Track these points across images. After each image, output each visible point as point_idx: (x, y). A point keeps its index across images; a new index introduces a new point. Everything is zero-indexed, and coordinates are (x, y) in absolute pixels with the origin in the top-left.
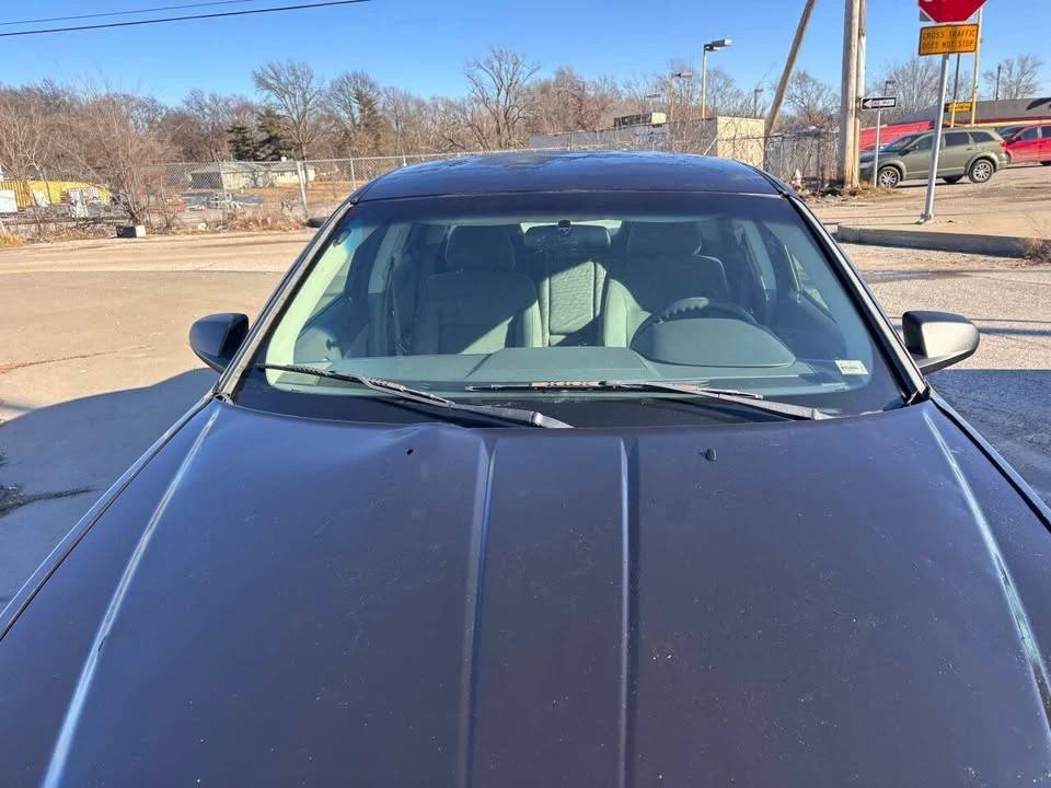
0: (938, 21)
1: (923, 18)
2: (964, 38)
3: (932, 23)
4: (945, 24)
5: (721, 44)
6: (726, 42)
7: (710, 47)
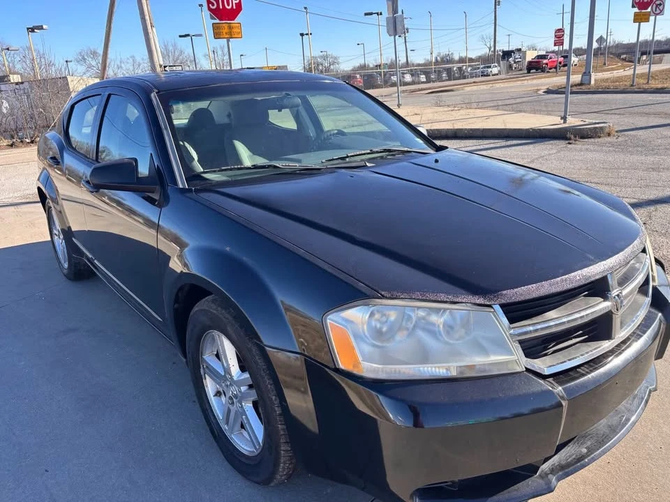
0: (221, 20)
1: (212, 18)
2: (234, 30)
3: (217, 21)
4: (224, 22)
5: (41, 28)
6: (44, 27)
7: (32, 30)
